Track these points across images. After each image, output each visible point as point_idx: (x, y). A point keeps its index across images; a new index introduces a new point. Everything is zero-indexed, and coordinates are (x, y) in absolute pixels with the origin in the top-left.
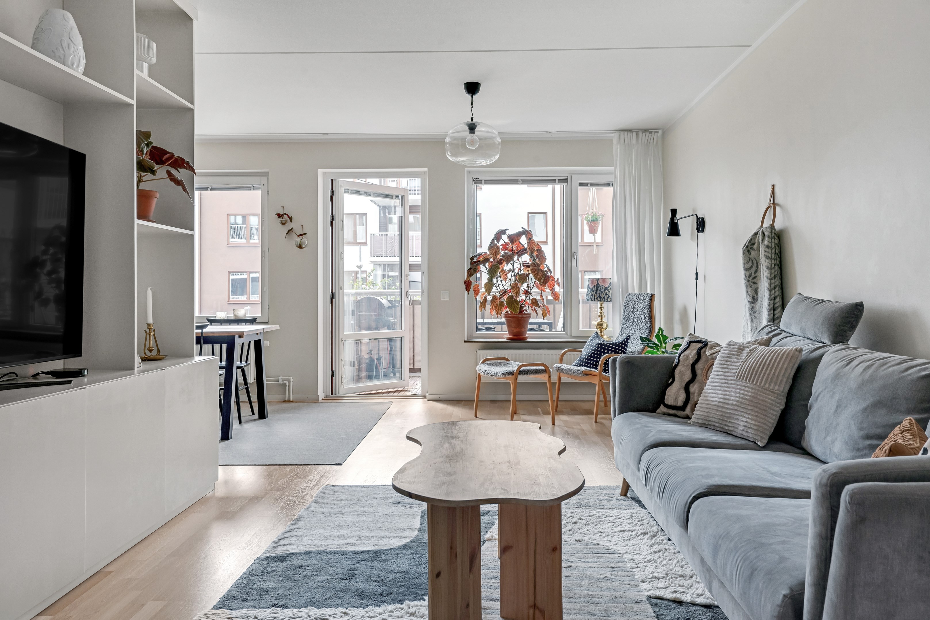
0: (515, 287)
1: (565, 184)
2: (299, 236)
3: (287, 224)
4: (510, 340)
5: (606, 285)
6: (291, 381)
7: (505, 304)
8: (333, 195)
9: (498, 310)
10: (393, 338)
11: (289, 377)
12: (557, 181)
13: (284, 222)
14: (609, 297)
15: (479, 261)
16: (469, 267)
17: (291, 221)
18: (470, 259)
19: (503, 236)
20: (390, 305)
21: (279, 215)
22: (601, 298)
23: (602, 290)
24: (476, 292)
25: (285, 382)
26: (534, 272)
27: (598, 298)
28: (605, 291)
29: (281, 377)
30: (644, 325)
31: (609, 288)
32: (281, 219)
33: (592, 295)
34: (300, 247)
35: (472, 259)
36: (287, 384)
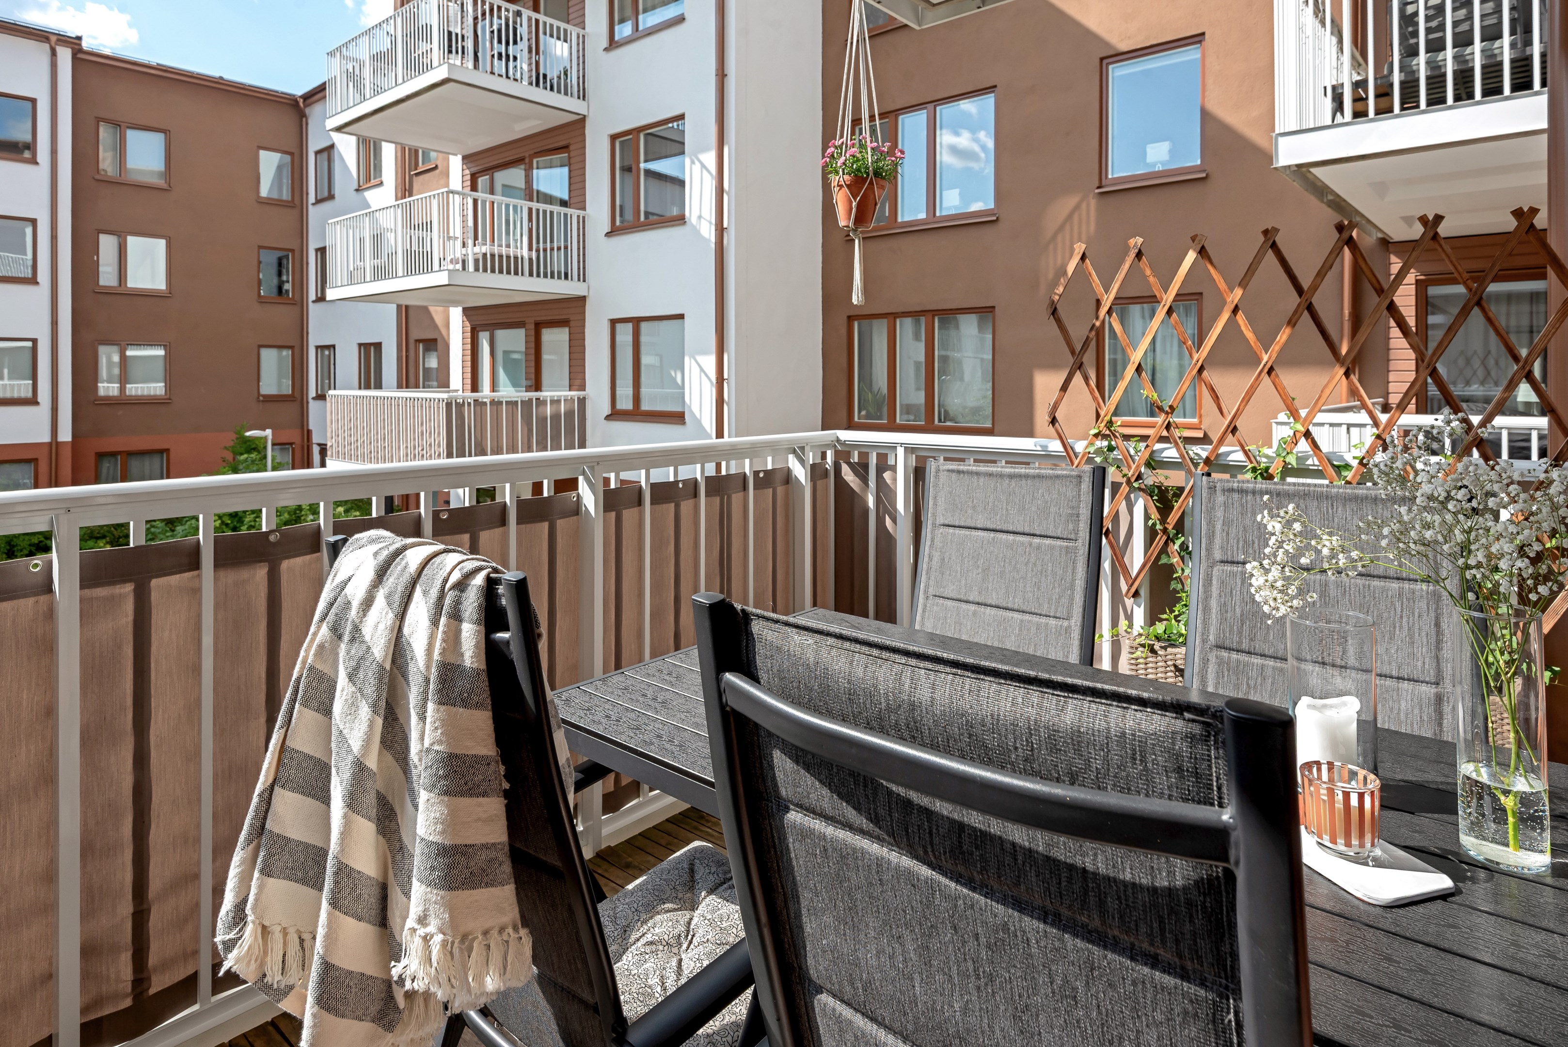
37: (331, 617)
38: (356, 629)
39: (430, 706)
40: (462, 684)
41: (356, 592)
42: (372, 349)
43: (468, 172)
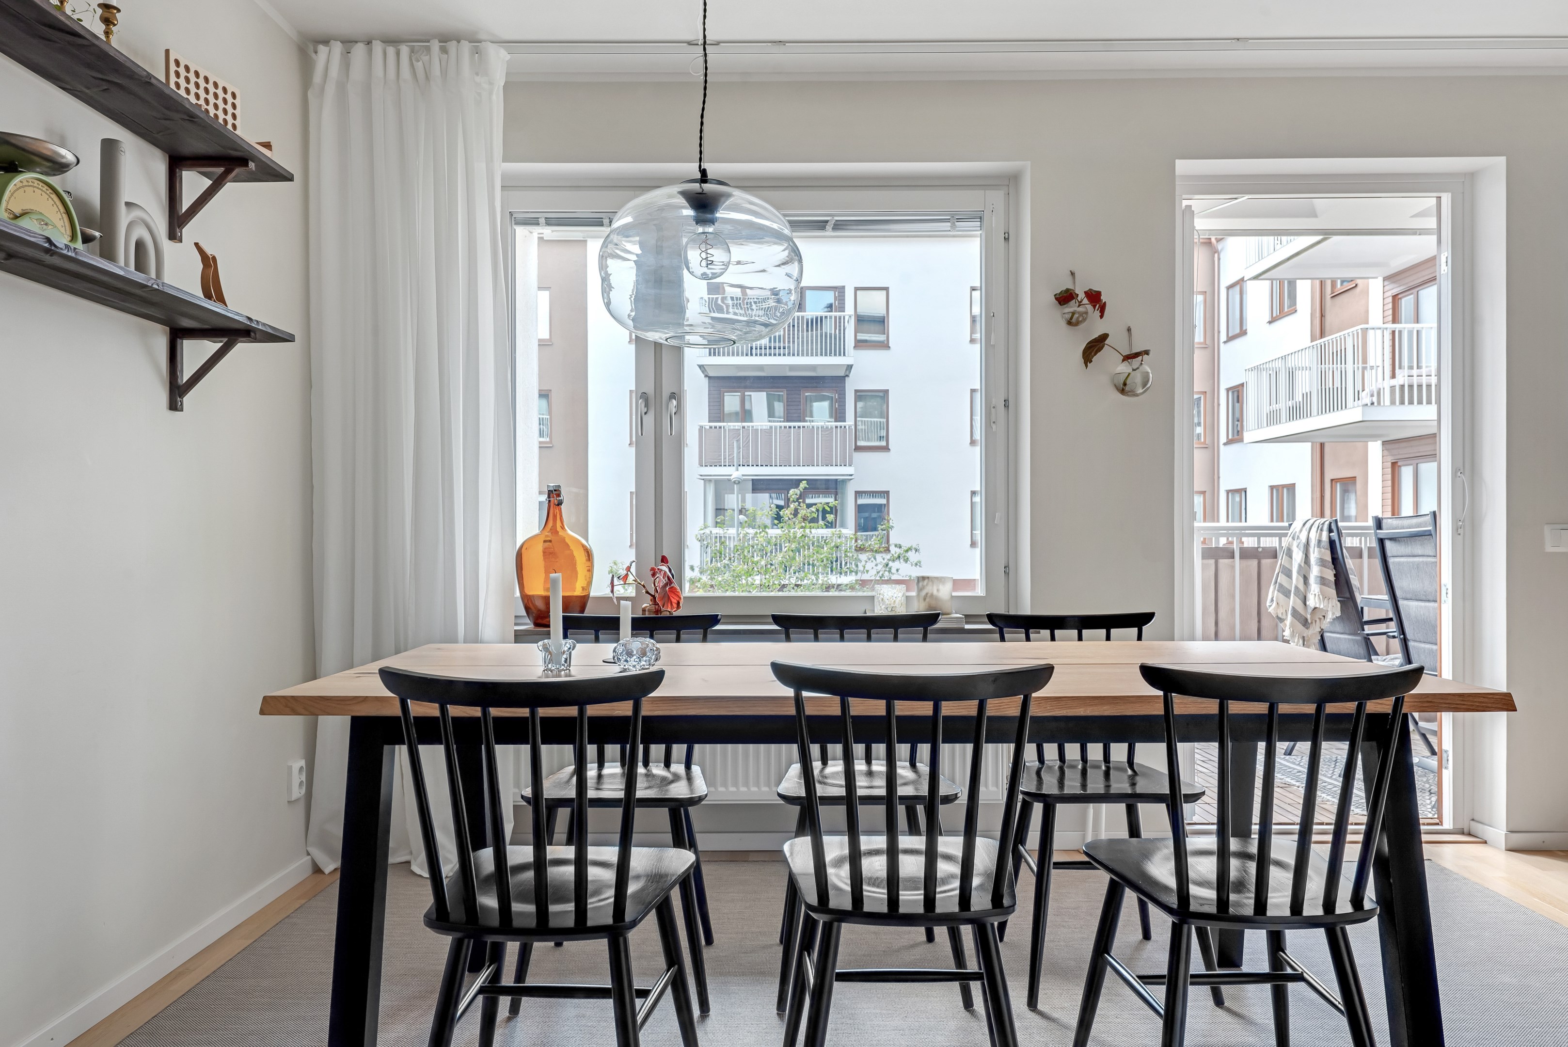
2: (1128, 358)
34: (1128, 391)
37: (1292, 535)
38: (1298, 536)
39: (1316, 548)
40: (1323, 544)
41: (1298, 530)
42: (1285, 490)
43: (1389, 294)
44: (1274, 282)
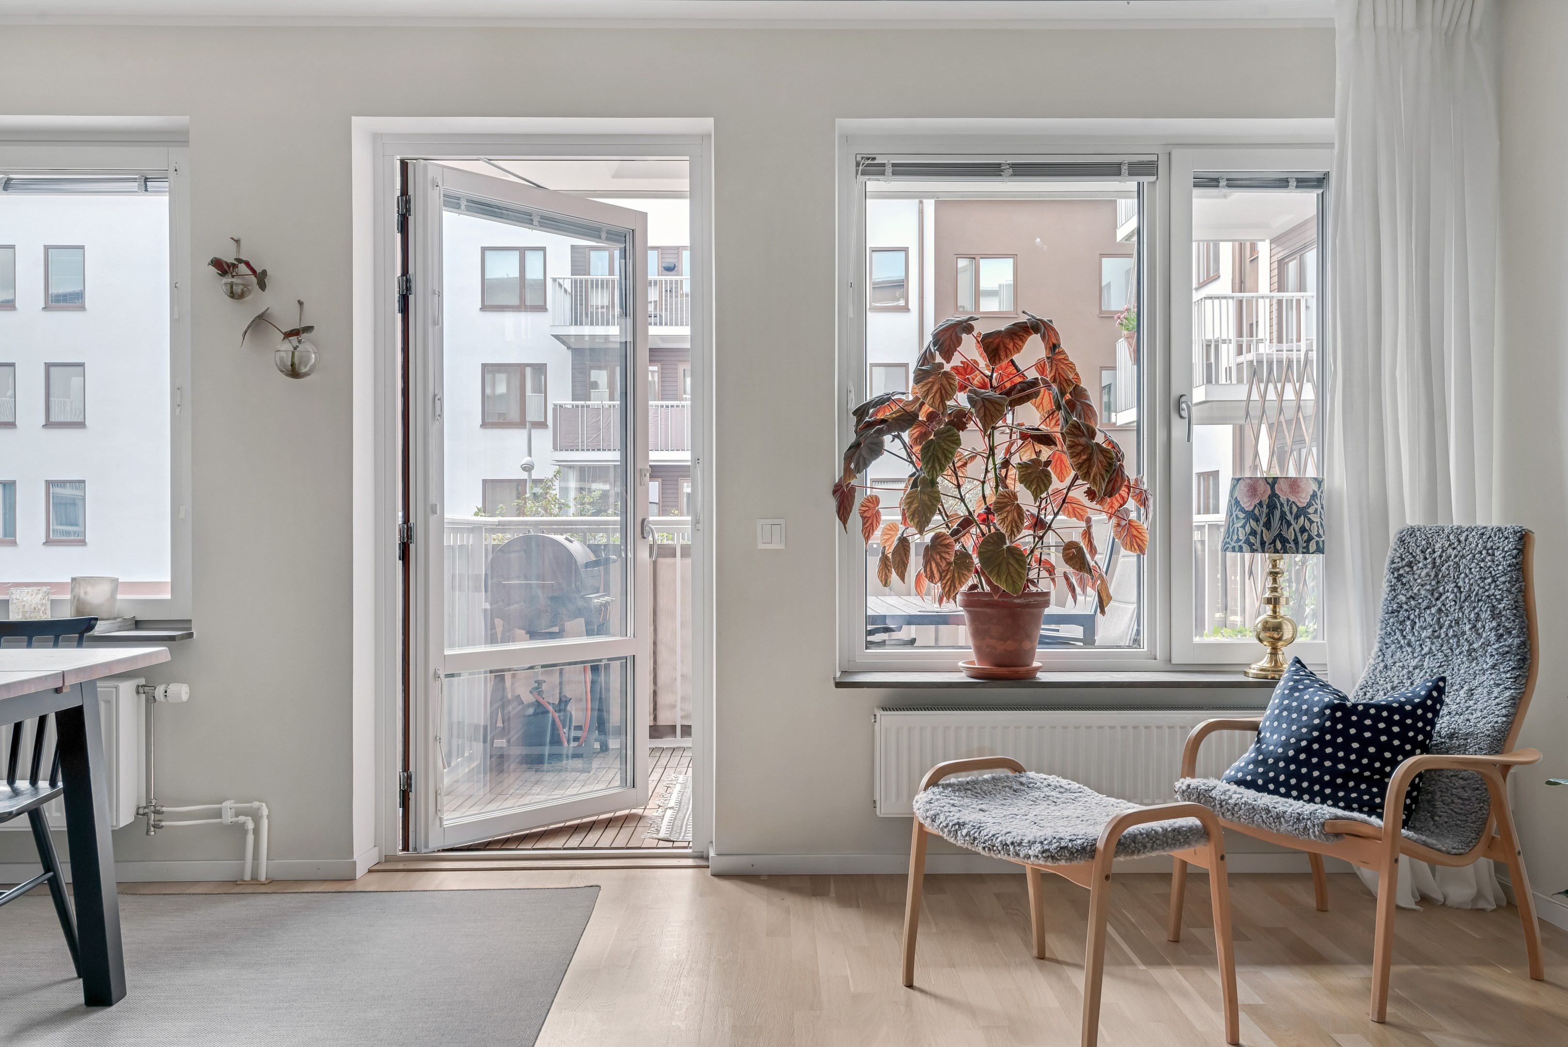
0: (1006, 505)
1: (1146, 180)
2: (289, 335)
3: (248, 298)
4: (986, 678)
5: (1303, 500)
6: (261, 817)
7: (976, 561)
8: (408, 210)
9: (953, 582)
10: (600, 660)
11: (256, 804)
12: (1125, 169)
13: (238, 290)
14: (1310, 538)
15: (883, 421)
16: (852, 438)
17: (262, 286)
18: (855, 413)
19: (964, 336)
20: (593, 558)
21: (222, 267)
22: (1284, 541)
23: (1289, 517)
24: (870, 522)
25: (242, 818)
26: (1079, 454)
27: (1274, 542)
28: (1297, 517)
29: (227, 804)
30: (1493, 638)
31: (1311, 510)
32: (228, 279)
33: (1253, 533)
34: (294, 372)
35: (861, 412)
36: (250, 825)
42: (1214, 478)
43: (1275, 259)
44: (1201, 244)
